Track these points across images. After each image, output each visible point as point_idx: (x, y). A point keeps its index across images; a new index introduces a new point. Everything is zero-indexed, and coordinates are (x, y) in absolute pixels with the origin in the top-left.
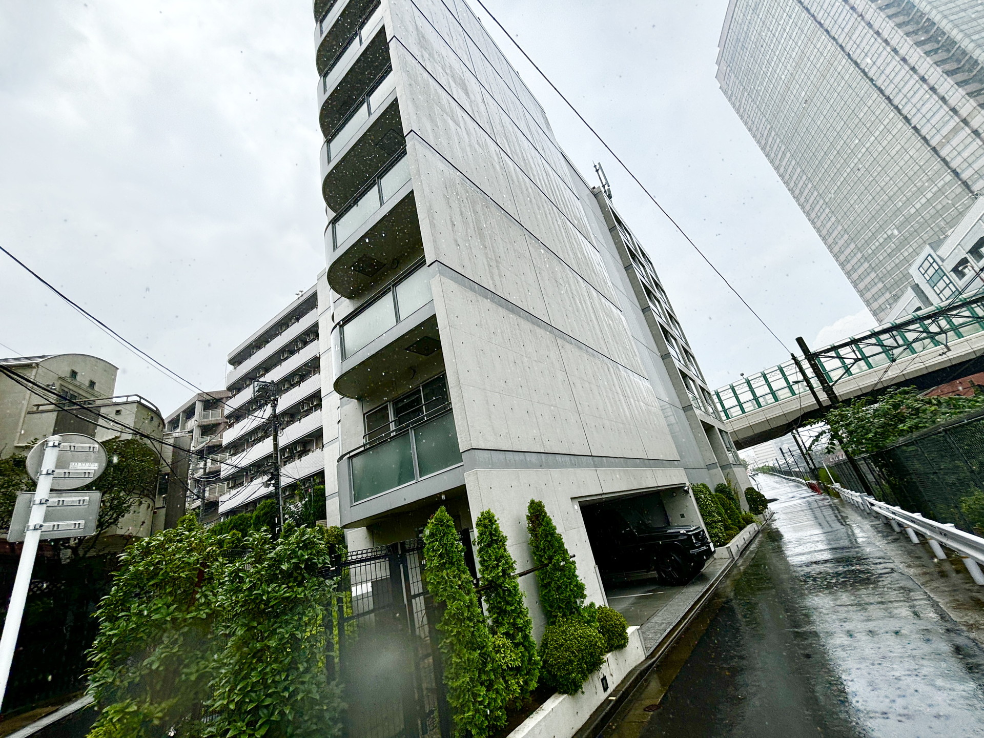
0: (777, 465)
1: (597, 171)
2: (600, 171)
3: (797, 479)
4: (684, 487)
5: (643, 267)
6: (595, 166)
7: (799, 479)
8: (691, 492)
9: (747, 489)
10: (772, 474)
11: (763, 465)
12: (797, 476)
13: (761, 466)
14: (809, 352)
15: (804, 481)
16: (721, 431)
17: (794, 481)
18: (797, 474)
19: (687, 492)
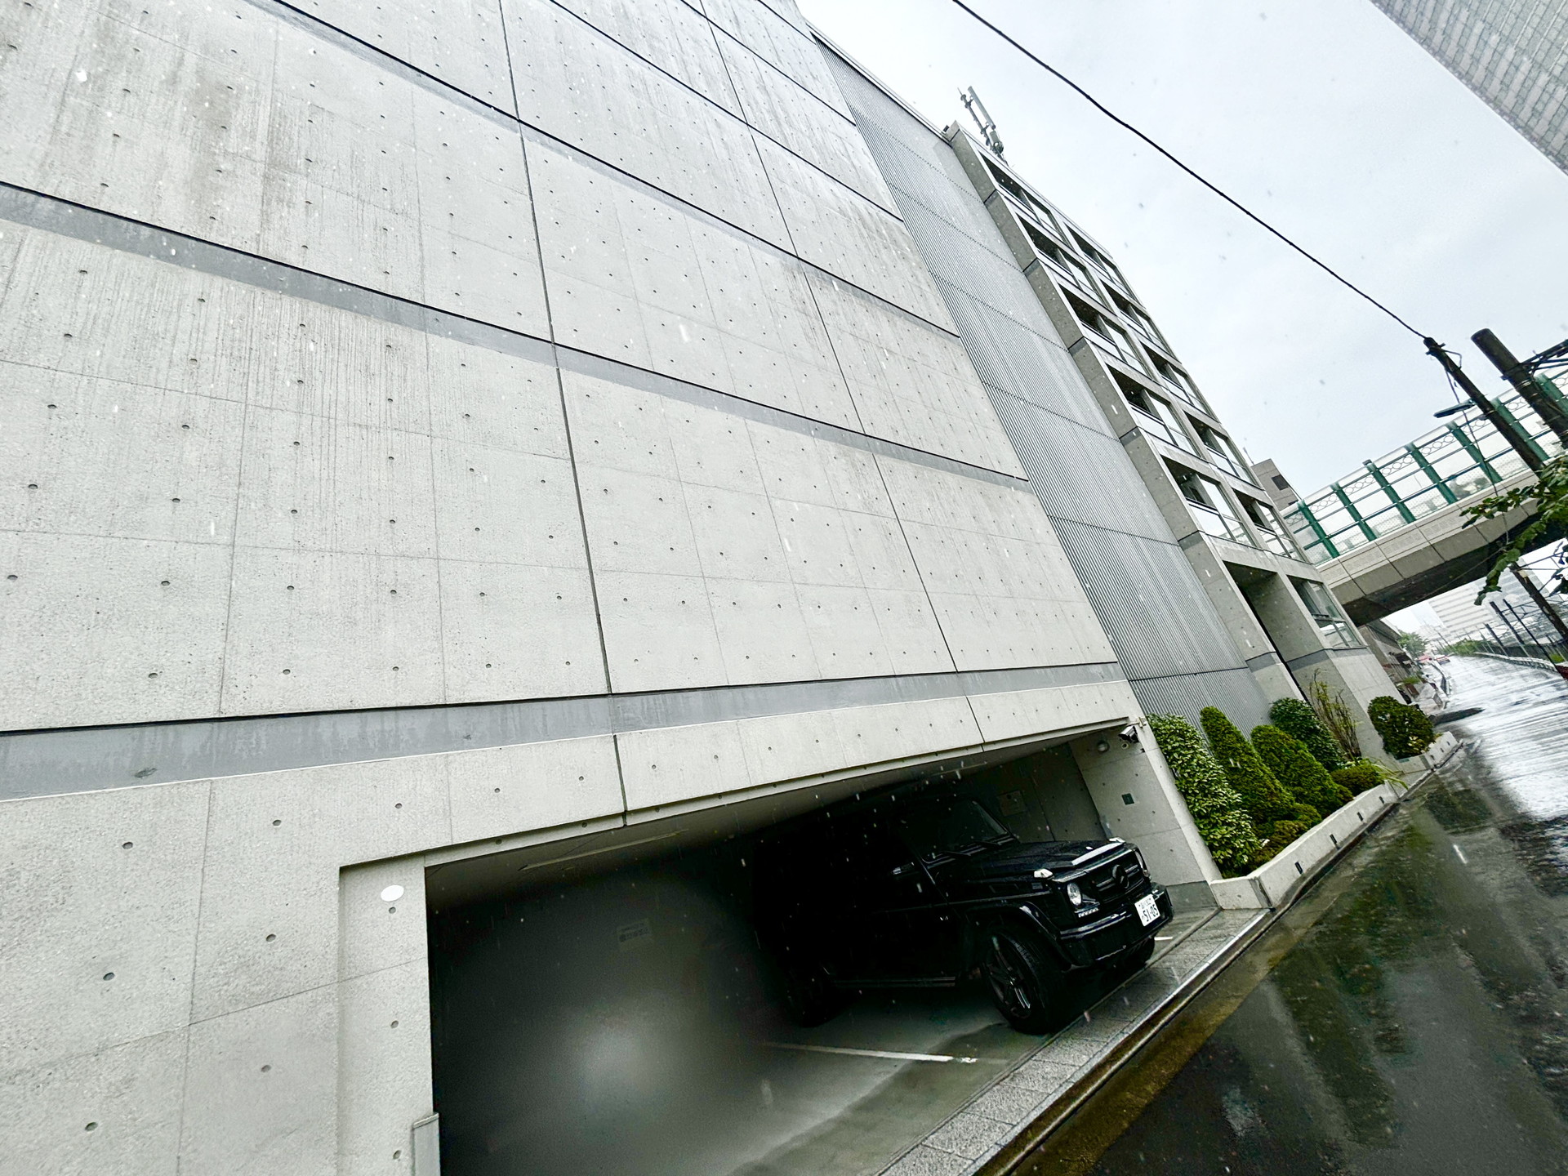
0: (1489, 637)
1: (968, 105)
2: (974, 105)
3: (1535, 660)
4: (1124, 727)
5: (1083, 269)
6: (964, 97)
7: (1541, 661)
8: (1147, 739)
9: (1378, 701)
10: (1481, 656)
11: (1458, 640)
12: (1536, 655)
13: (1454, 642)
14: (1513, 359)
15: (1551, 665)
16: (1299, 584)
17: (1529, 664)
18: (1538, 650)
19: (1134, 739)
